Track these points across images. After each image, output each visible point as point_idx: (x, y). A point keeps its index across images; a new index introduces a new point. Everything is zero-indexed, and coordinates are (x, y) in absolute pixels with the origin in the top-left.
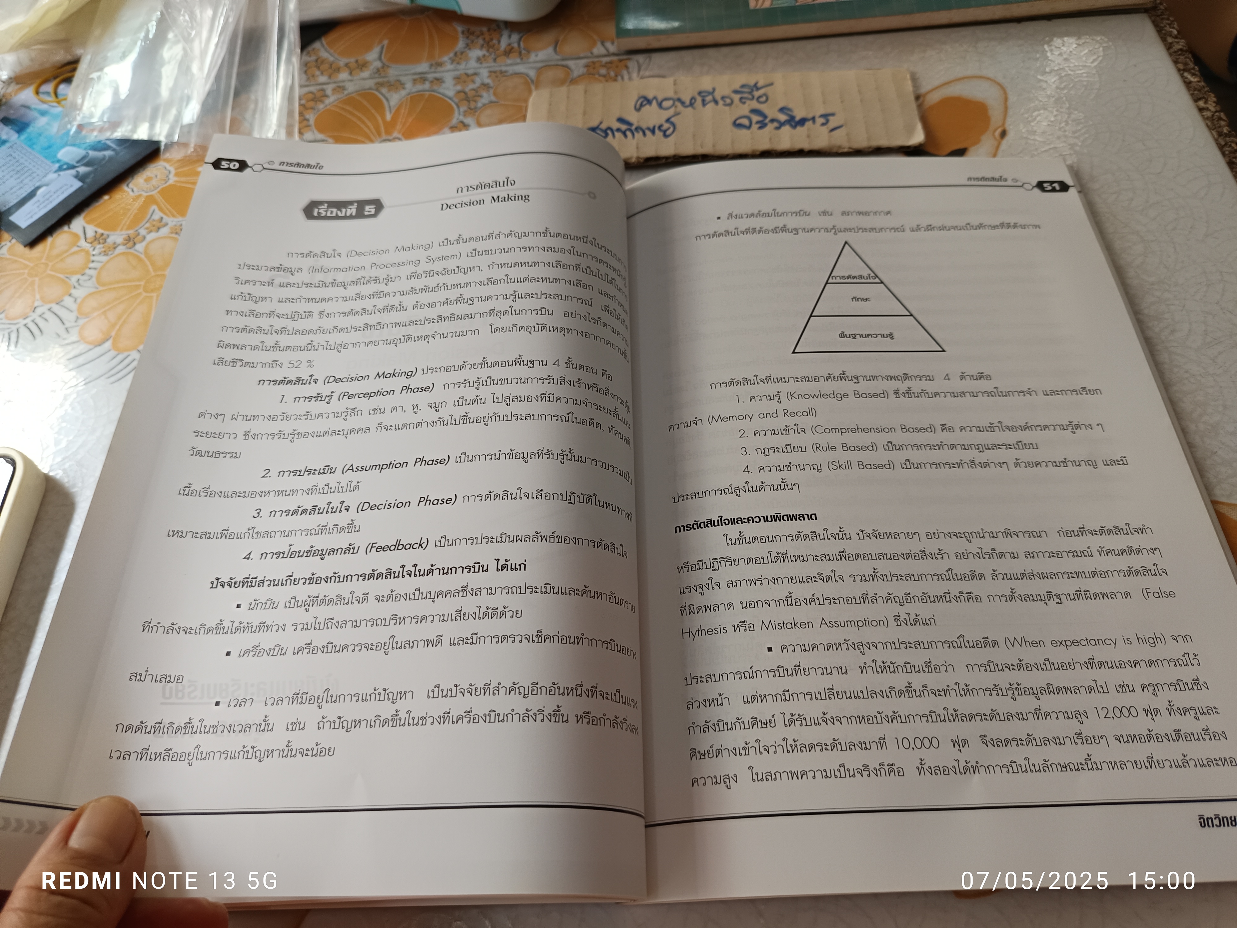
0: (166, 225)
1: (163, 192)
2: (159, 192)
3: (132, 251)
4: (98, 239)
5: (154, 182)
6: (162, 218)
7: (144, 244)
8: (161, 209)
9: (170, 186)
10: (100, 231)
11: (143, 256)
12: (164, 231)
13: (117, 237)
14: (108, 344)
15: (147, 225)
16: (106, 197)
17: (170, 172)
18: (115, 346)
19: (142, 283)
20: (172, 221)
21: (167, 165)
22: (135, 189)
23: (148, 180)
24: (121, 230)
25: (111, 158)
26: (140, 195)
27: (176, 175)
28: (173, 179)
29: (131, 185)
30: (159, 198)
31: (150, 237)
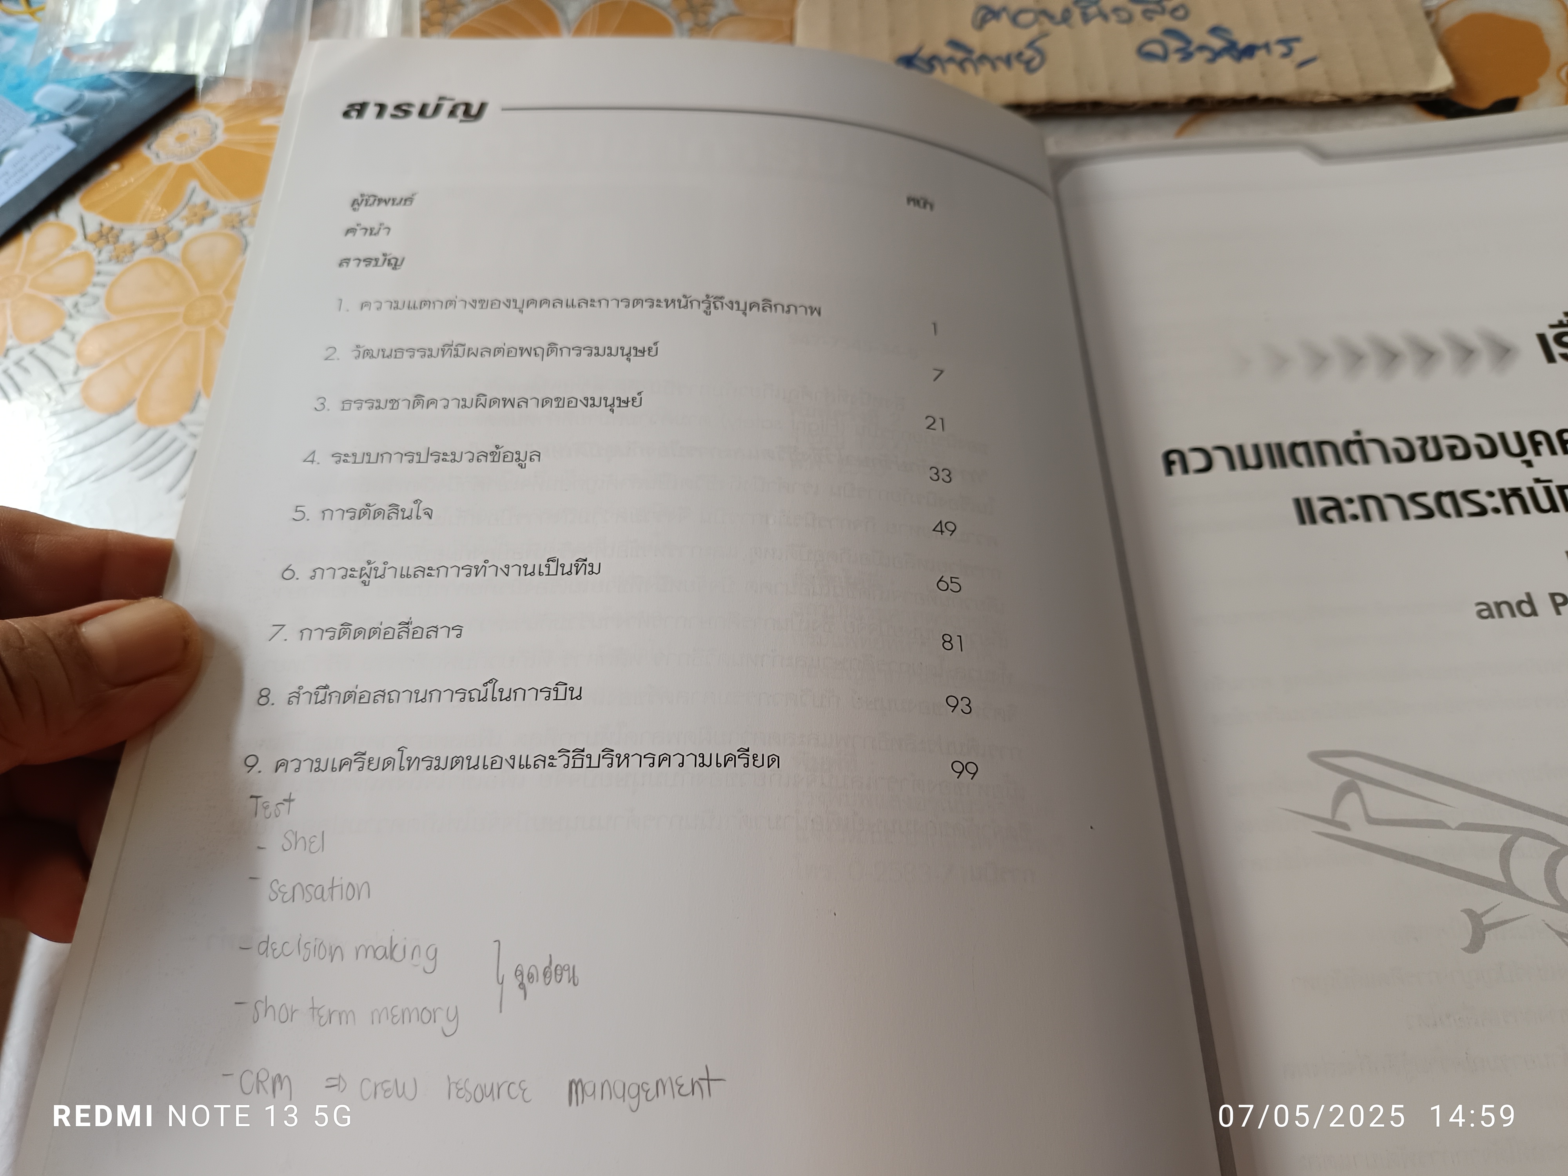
0: (214, 213)
1: (207, 159)
2: (201, 159)
3: (161, 256)
4: (104, 236)
5: (192, 142)
6: (207, 203)
7: (181, 244)
8: (204, 186)
9: (219, 148)
10: (108, 223)
11: (180, 265)
12: (212, 223)
13: (135, 233)
14: (130, 413)
15: (185, 213)
16: (115, 167)
17: (216, 127)
18: (142, 416)
19: (181, 309)
20: (225, 208)
21: (212, 115)
22: (162, 154)
23: (181, 138)
24: (143, 220)
25: (120, 103)
26: (169, 165)
27: (227, 130)
28: (221, 137)
29: (154, 146)
30: (201, 169)
31: (189, 233)
